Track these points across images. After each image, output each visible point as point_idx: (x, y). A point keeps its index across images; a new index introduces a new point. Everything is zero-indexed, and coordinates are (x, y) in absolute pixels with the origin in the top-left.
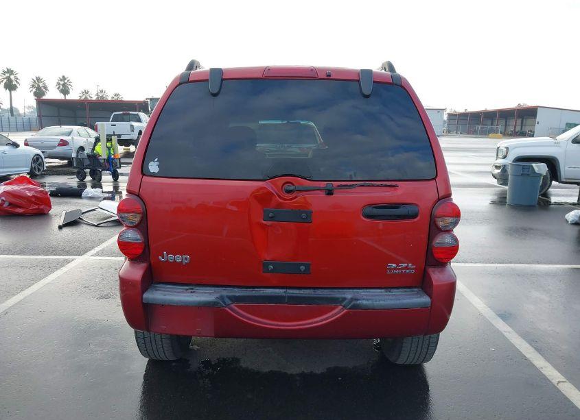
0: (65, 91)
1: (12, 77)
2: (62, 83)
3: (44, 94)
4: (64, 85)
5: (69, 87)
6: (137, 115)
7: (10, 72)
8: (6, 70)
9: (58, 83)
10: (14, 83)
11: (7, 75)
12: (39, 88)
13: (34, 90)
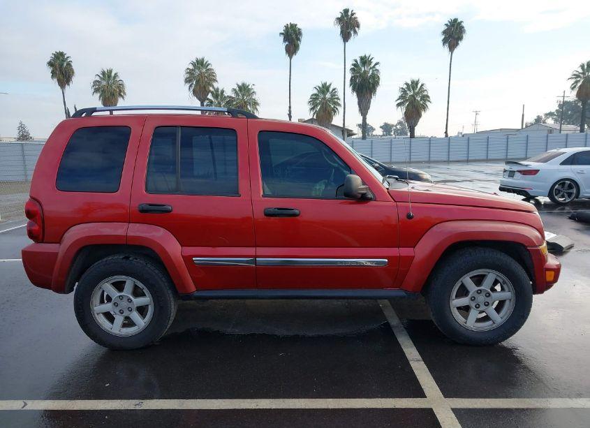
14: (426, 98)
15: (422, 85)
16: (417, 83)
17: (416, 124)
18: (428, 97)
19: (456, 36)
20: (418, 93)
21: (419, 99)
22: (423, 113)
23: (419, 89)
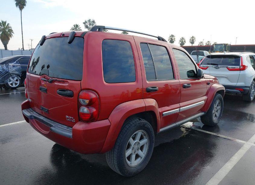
0: (192, 42)
1: (173, 38)
2: (192, 39)
3: (184, 44)
4: (193, 40)
5: (195, 41)
6: (203, 52)
7: (172, 36)
8: (171, 35)
9: (190, 40)
10: (173, 40)
11: (171, 37)
12: (182, 42)
13: (181, 43)
14: (11, 31)
15: (8, 24)
16: (5, 23)
17: (7, 43)
18: (12, 30)
19: (22, 4)
20: (6, 28)
21: (7, 31)
22: (10, 38)
23: (7, 26)
